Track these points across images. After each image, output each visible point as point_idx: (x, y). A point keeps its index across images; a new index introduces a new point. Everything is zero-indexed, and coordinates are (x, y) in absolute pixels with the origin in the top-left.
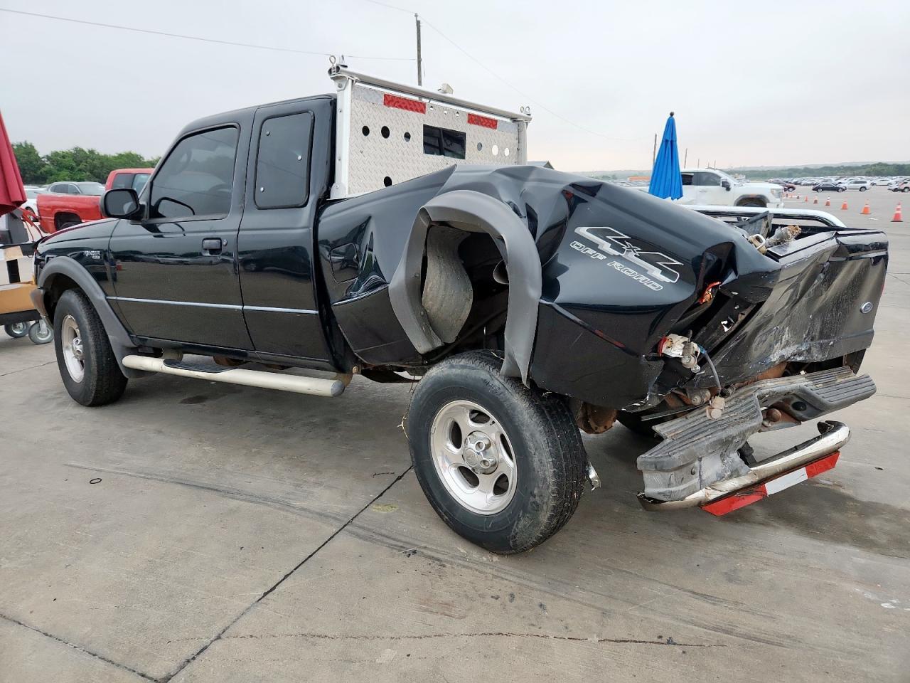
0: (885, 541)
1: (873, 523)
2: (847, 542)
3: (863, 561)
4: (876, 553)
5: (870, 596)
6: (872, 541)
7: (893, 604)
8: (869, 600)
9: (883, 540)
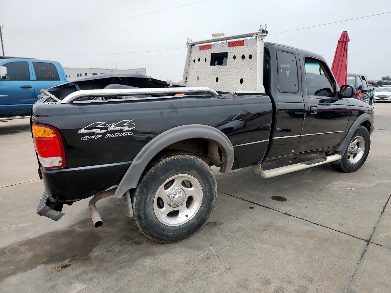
0: (21, 248)
1: (29, 255)
2: (37, 238)
3: (27, 235)
4: (23, 241)
5: (20, 225)
6: (26, 245)
7: (12, 227)
8: (21, 224)
9: (22, 248)
